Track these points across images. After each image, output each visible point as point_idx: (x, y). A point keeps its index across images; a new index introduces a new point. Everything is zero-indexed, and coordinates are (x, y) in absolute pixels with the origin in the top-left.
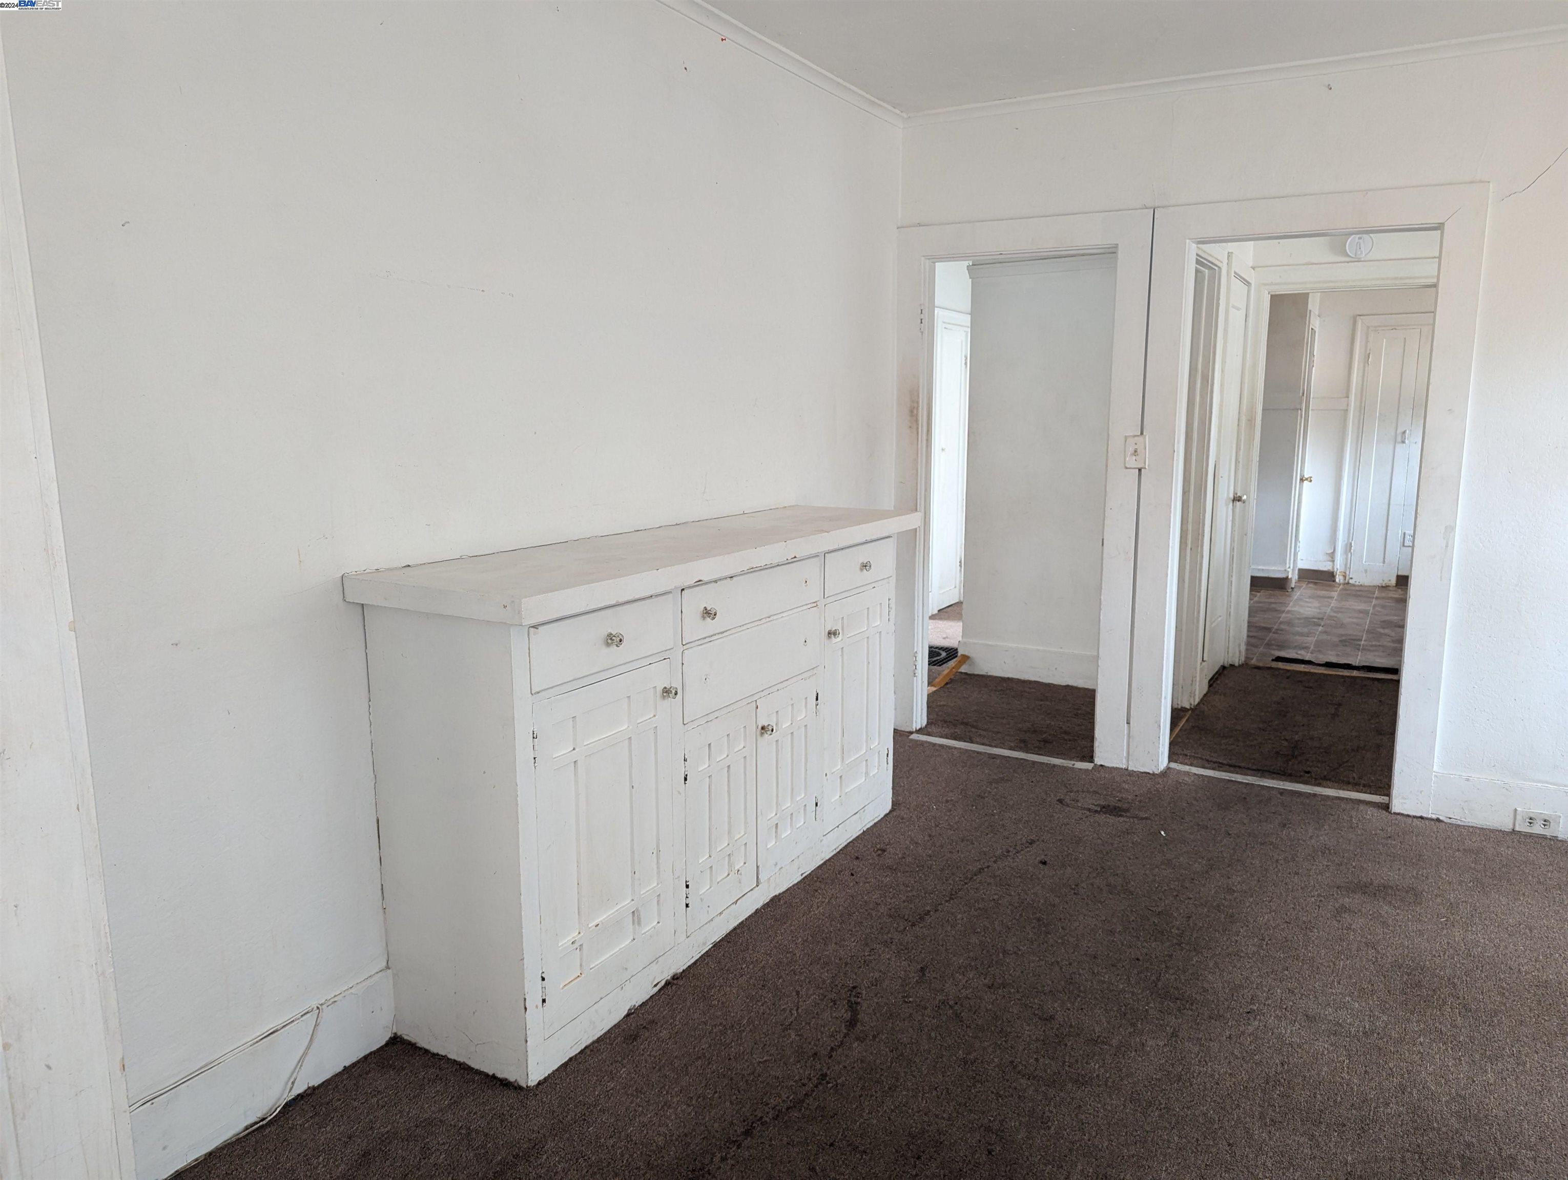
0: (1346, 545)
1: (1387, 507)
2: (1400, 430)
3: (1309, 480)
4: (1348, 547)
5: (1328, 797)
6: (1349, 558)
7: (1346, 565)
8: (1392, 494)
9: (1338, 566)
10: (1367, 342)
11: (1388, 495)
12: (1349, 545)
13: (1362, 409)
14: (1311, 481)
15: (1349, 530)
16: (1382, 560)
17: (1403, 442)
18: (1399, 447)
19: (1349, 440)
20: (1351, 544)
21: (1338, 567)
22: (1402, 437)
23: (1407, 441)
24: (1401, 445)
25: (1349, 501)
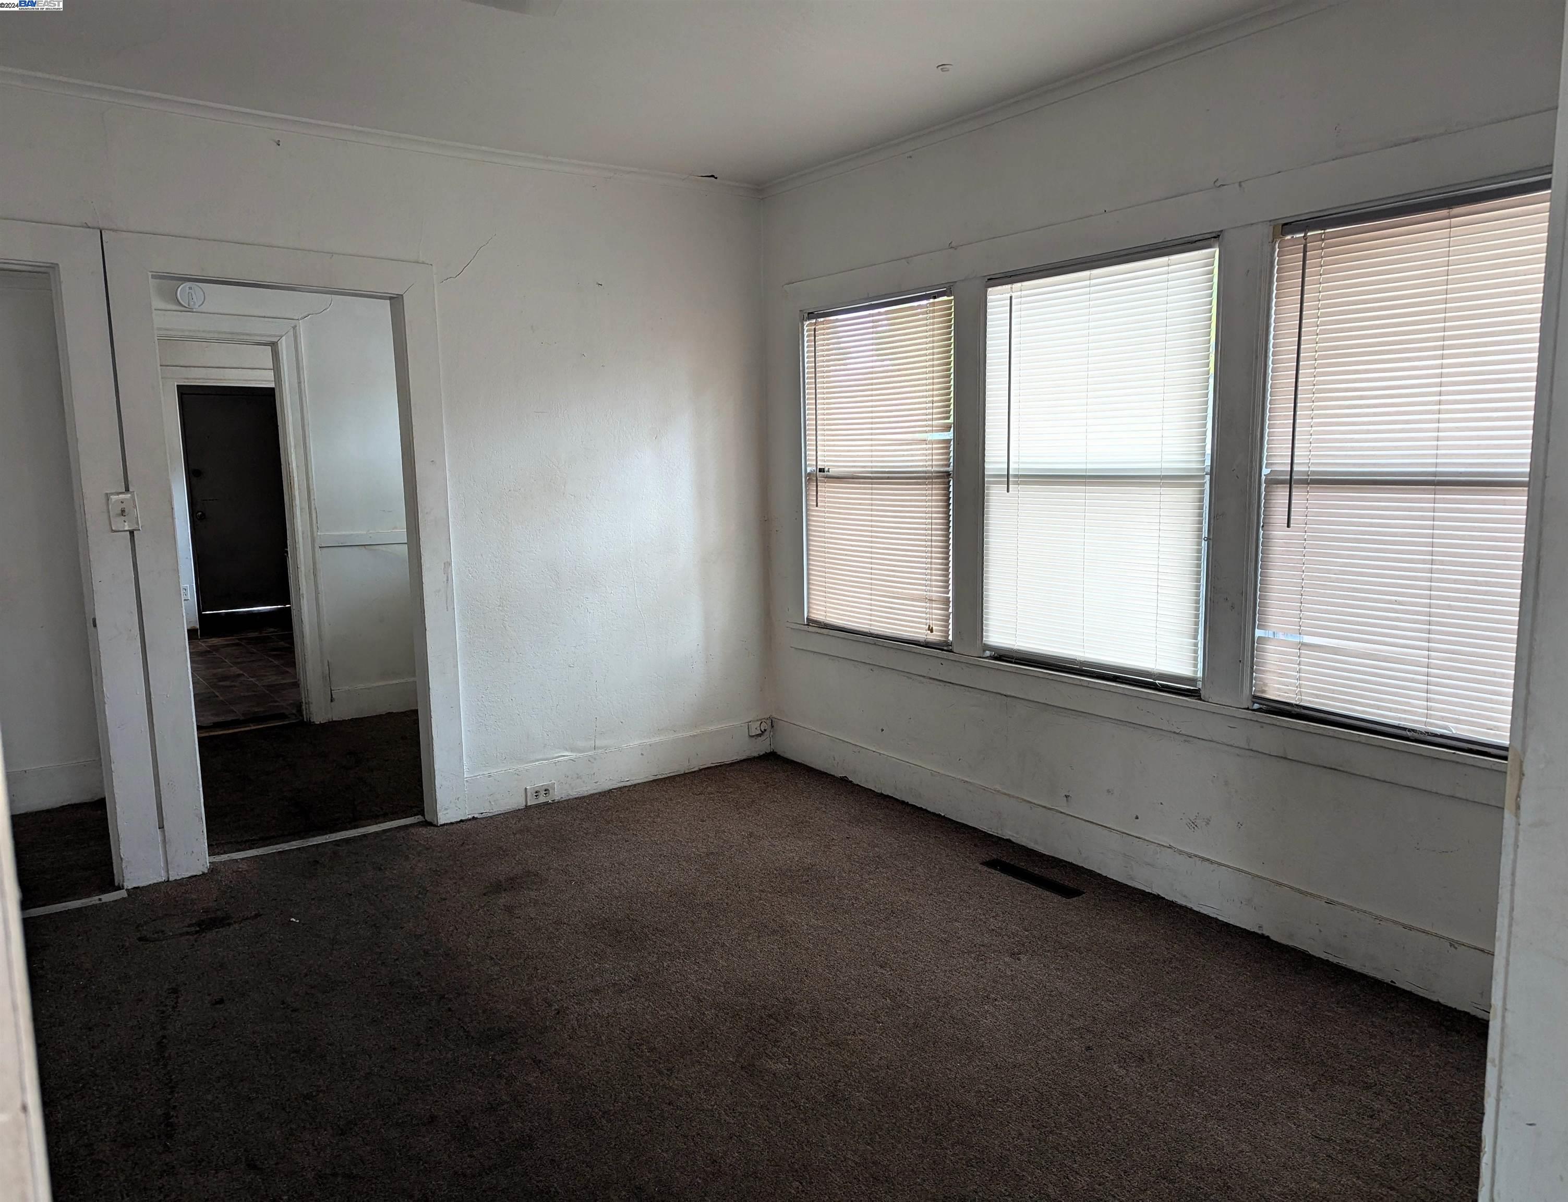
5: (376, 833)
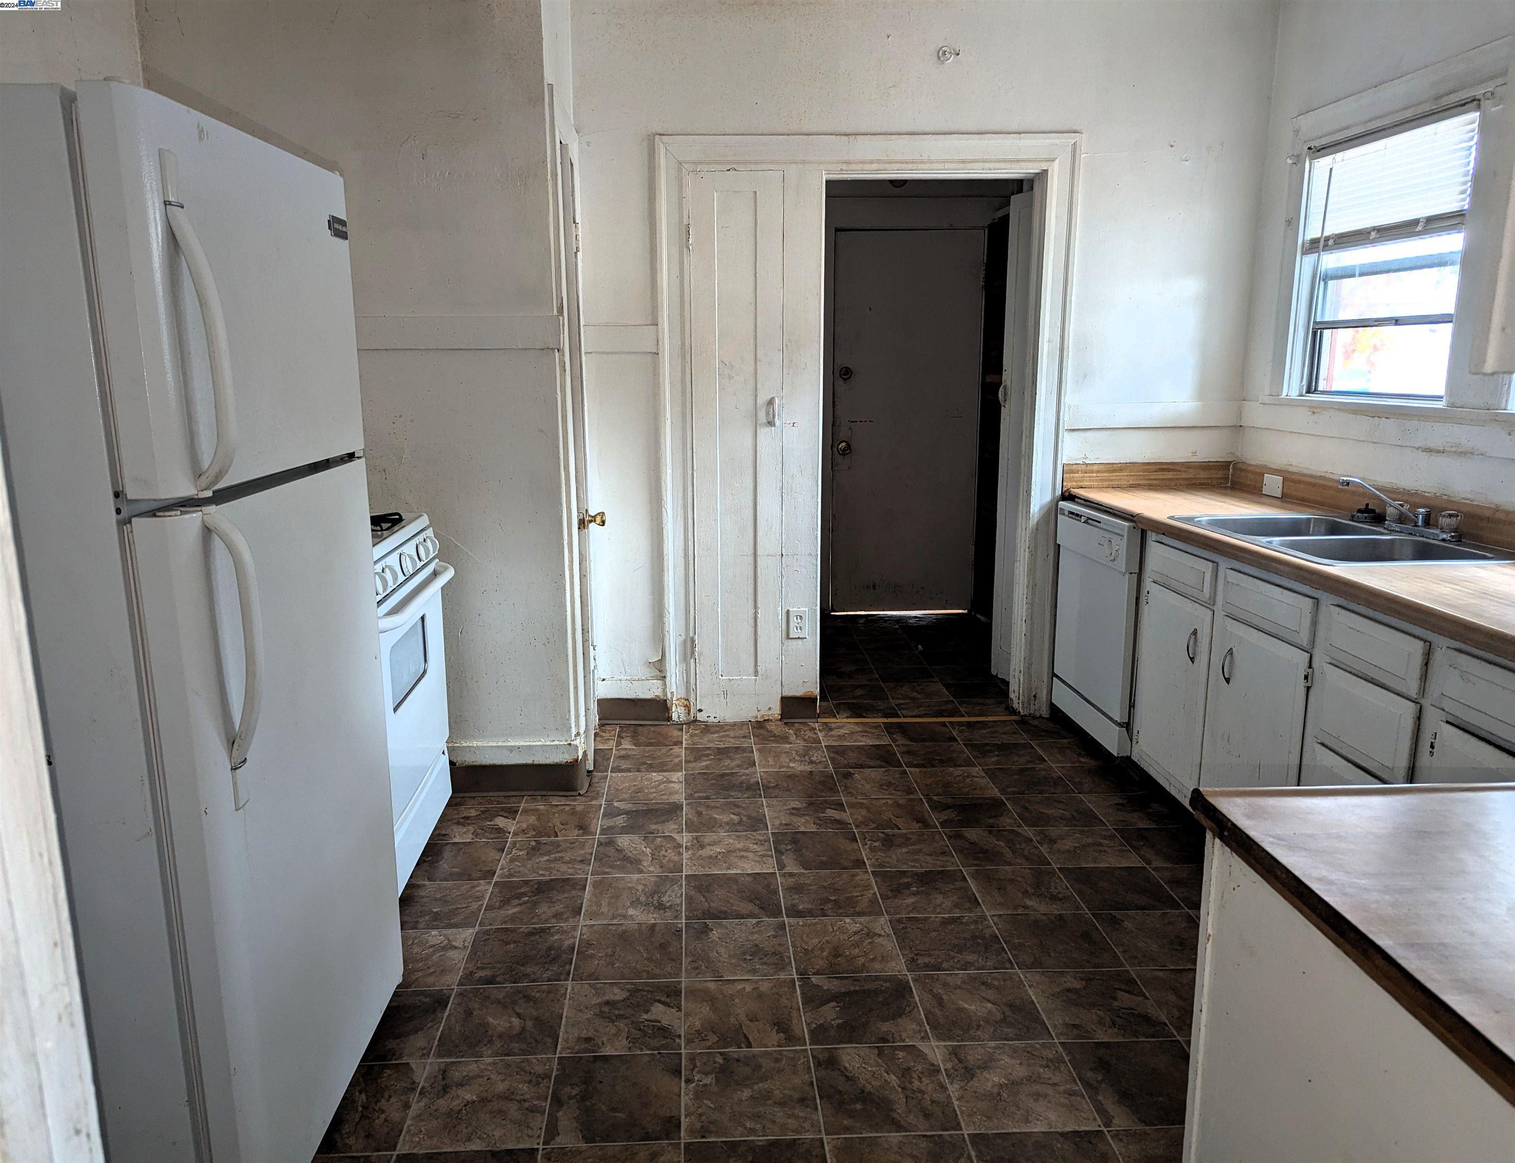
0: (685, 641)
1: (751, 558)
2: (762, 399)
3: (598, 519)
4: (689, 648)
6: (692, 672)
7: (688, 682)
8: (759, 534)
9: (674, 688)
10: (681, 198)
11: (752, 535)
12: (689, 643)
13: (685, 352)
14: (603, 523)
15: (687, 612)
16: (752, 670)
17: (771, 423)
18: (764, 433)
19: (668, 422)
20: (693, 641)
21: (674, 690)
22: (767, 413)
23: (777, 423)
24: (768, 429)
25: (681, 554)
